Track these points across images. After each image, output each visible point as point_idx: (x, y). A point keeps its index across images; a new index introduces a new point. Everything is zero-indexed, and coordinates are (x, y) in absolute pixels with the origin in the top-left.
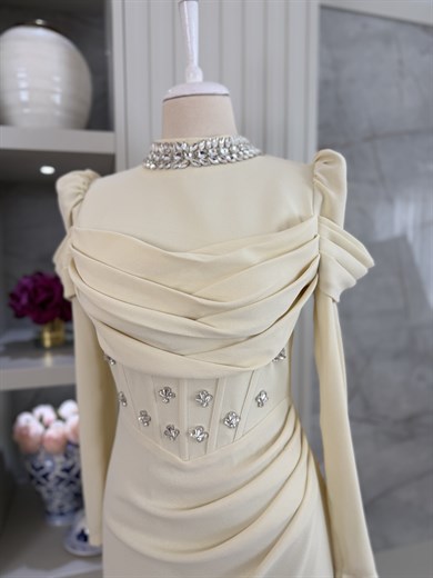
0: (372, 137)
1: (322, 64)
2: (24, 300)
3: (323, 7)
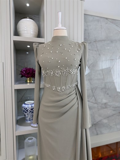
0: (96, 41)
1: (84, 26)
2: (24, 72)
3: (84, 14)
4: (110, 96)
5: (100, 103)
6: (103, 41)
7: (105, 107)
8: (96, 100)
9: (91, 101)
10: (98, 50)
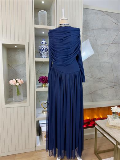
0: (93, 29)
3: (83, 8)
4: (104, 73)
5: (95, 78)
6: (99, 30)
7: (99, 81)
8: (92, 75)
9: (88, 76)
10: (95, 37)
